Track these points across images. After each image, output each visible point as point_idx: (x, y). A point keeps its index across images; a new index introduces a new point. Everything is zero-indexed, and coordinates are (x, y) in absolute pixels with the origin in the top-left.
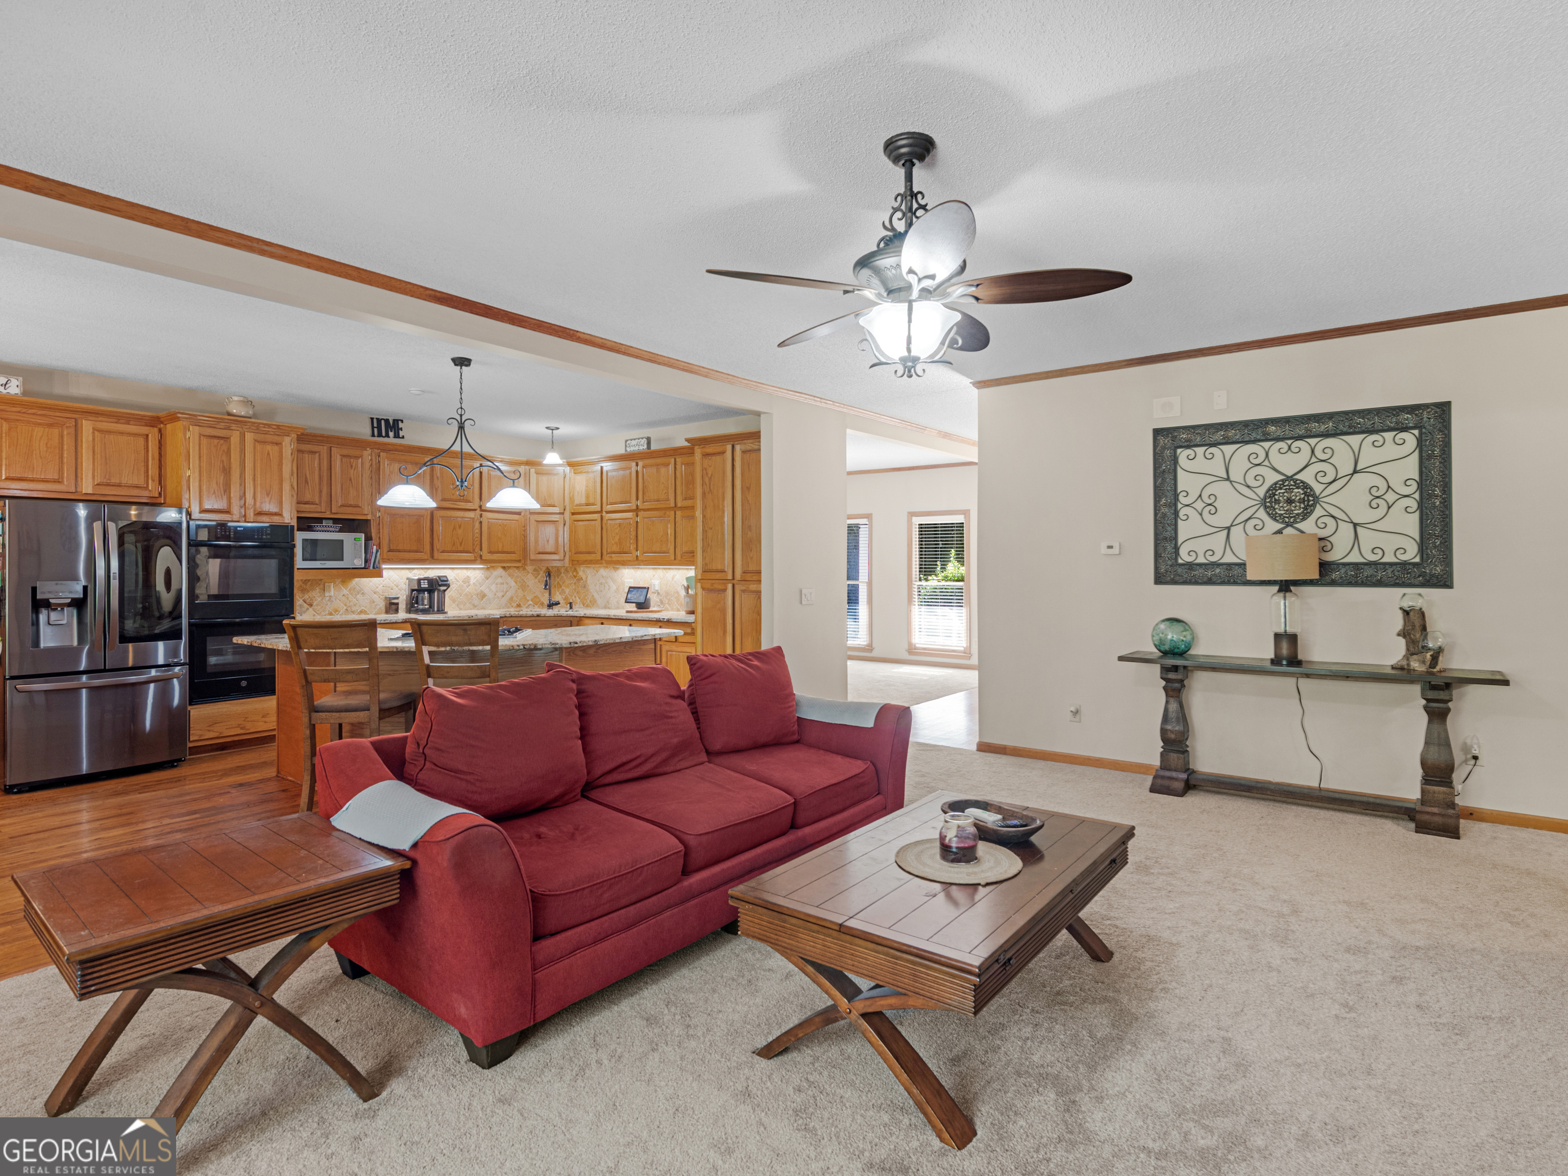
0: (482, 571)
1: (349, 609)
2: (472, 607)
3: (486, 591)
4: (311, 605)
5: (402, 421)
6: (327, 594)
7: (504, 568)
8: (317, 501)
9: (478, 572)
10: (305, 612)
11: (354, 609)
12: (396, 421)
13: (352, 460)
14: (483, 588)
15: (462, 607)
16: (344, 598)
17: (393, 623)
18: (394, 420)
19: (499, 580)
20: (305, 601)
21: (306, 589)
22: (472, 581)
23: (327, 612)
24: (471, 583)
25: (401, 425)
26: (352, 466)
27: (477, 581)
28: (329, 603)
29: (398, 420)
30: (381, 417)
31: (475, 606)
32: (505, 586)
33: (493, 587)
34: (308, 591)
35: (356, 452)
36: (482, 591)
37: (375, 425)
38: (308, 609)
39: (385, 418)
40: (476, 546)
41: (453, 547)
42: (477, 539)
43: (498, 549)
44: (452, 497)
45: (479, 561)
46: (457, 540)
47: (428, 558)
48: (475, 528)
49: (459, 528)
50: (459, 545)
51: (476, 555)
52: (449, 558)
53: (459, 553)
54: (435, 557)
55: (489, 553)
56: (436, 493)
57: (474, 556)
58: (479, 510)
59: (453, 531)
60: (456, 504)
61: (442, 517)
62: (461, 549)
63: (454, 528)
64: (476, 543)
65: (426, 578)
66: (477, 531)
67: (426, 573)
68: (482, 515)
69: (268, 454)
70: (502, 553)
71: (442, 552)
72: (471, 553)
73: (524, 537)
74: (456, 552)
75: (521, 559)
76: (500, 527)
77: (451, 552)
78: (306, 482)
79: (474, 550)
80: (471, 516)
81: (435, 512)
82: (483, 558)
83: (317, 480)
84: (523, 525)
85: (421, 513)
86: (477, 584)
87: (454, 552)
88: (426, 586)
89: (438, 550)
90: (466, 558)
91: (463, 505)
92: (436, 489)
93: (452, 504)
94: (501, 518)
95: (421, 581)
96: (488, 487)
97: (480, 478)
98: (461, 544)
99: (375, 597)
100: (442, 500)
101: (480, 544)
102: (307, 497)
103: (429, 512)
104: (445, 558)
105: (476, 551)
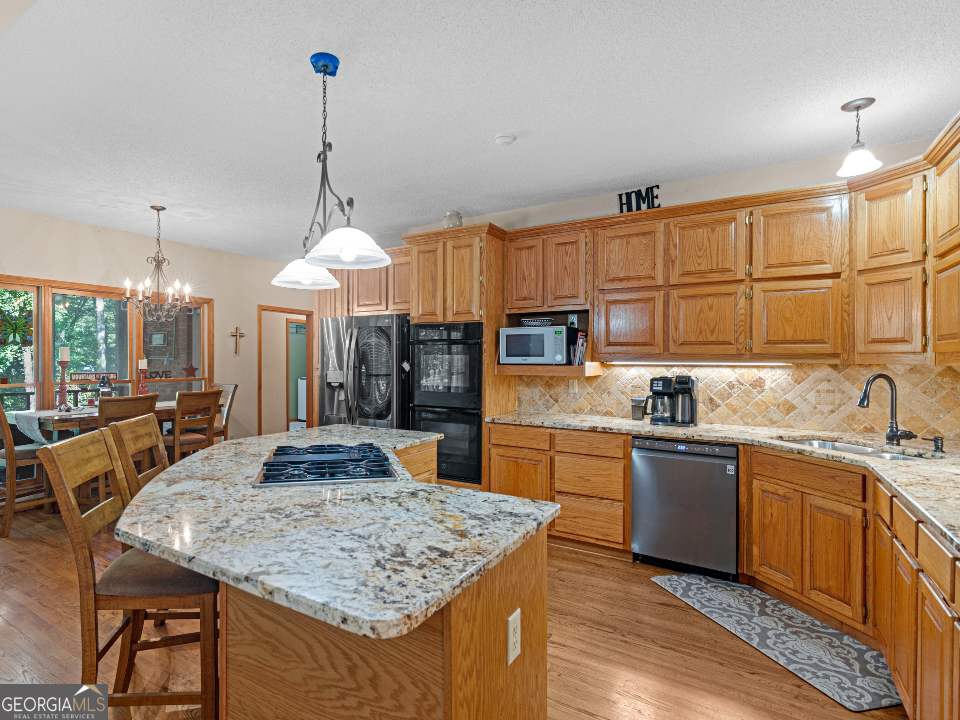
0: (788, 371)
1: (593, 408)
2: (767, 423)
3: (796, 402)
4: (557, 401)
5: (658, 187)
6: (571, 391)
8: (535, 298)
9: (779, 372)
10: (551, 407)
11: (599, 410)
12: (650, 190)
13: (569, 247)
14: (788, 397)
15: (750, 420)
16: (588, 397)
17: (578, 430)
18: (647, 189)
19: (825, 386)
20: (550, 396)
21: (552, 384)
22: (768, 385)
23: (571, 410)
24: (766, 387)
25: (656, 192)
26: (567, 253)
27: (778, 385)
28: (574, 401)
29: (652, 188)
30: (629, 191)
31: (772, 423)
32: (838, 395)
33: (811, 397)
34: (554, 387)
35: (572, 237)
36: (787, 401)
37: (624, 201)
38: (554, 404)
39: (635, 189)
40: (740, 334)
41: (698, 336)
42: (743, 323)
43: (785, 336)
44: (698, 268)
45: (748, 356)
46: (706, 326)
47: (662, 352)
48: (738, 307)
49: (710, 310)
50: (709, 334)
51: (740, 347)
52: (694, 352)
53: (710, 344)
54: (671, 351)
55: (766, 343)
56: (673, 267)
57: (738, 349)
58: (748, 280)
59: (699, 315)
60: (705, 278)
61: (683, 297)
62: (713, 338)
63: (701, 311)
64: (740, 330)
65: (661, 379)
66: (743, 311)
67: (668, 371)
68: (754, 288)
69: (462, 257)
70: (795, 343)
71: (681, 344)
72: (731, 344)
73: (845, 315)
74: (704, 344)
75: (839, 352)
76: (789, 302)
77: (696, 344)
78: (524, 278)
79: (737, 340)
80: (732, 291)
81: (671, 292)
82: (755, 351)
83: (533, 275)
84: (846, 295)
85: (650, 296)
86: (779, 390)
87: (701, 343)
88: (661, 388)
89: (675, 342)
90: (722, 352)
91: (716, 277)
92: (673, 262)
93: (699, 277)
94: (793, 288)
95: (655, 382)
96: (764, 243)
97: (748, 233)
98: (712, 332)
99: (623, 398)
100: (682, 274)
101: (748, 330)
102: (525, 293)
103: (662, 293)
104: (687, 352)
105: (740, 341)
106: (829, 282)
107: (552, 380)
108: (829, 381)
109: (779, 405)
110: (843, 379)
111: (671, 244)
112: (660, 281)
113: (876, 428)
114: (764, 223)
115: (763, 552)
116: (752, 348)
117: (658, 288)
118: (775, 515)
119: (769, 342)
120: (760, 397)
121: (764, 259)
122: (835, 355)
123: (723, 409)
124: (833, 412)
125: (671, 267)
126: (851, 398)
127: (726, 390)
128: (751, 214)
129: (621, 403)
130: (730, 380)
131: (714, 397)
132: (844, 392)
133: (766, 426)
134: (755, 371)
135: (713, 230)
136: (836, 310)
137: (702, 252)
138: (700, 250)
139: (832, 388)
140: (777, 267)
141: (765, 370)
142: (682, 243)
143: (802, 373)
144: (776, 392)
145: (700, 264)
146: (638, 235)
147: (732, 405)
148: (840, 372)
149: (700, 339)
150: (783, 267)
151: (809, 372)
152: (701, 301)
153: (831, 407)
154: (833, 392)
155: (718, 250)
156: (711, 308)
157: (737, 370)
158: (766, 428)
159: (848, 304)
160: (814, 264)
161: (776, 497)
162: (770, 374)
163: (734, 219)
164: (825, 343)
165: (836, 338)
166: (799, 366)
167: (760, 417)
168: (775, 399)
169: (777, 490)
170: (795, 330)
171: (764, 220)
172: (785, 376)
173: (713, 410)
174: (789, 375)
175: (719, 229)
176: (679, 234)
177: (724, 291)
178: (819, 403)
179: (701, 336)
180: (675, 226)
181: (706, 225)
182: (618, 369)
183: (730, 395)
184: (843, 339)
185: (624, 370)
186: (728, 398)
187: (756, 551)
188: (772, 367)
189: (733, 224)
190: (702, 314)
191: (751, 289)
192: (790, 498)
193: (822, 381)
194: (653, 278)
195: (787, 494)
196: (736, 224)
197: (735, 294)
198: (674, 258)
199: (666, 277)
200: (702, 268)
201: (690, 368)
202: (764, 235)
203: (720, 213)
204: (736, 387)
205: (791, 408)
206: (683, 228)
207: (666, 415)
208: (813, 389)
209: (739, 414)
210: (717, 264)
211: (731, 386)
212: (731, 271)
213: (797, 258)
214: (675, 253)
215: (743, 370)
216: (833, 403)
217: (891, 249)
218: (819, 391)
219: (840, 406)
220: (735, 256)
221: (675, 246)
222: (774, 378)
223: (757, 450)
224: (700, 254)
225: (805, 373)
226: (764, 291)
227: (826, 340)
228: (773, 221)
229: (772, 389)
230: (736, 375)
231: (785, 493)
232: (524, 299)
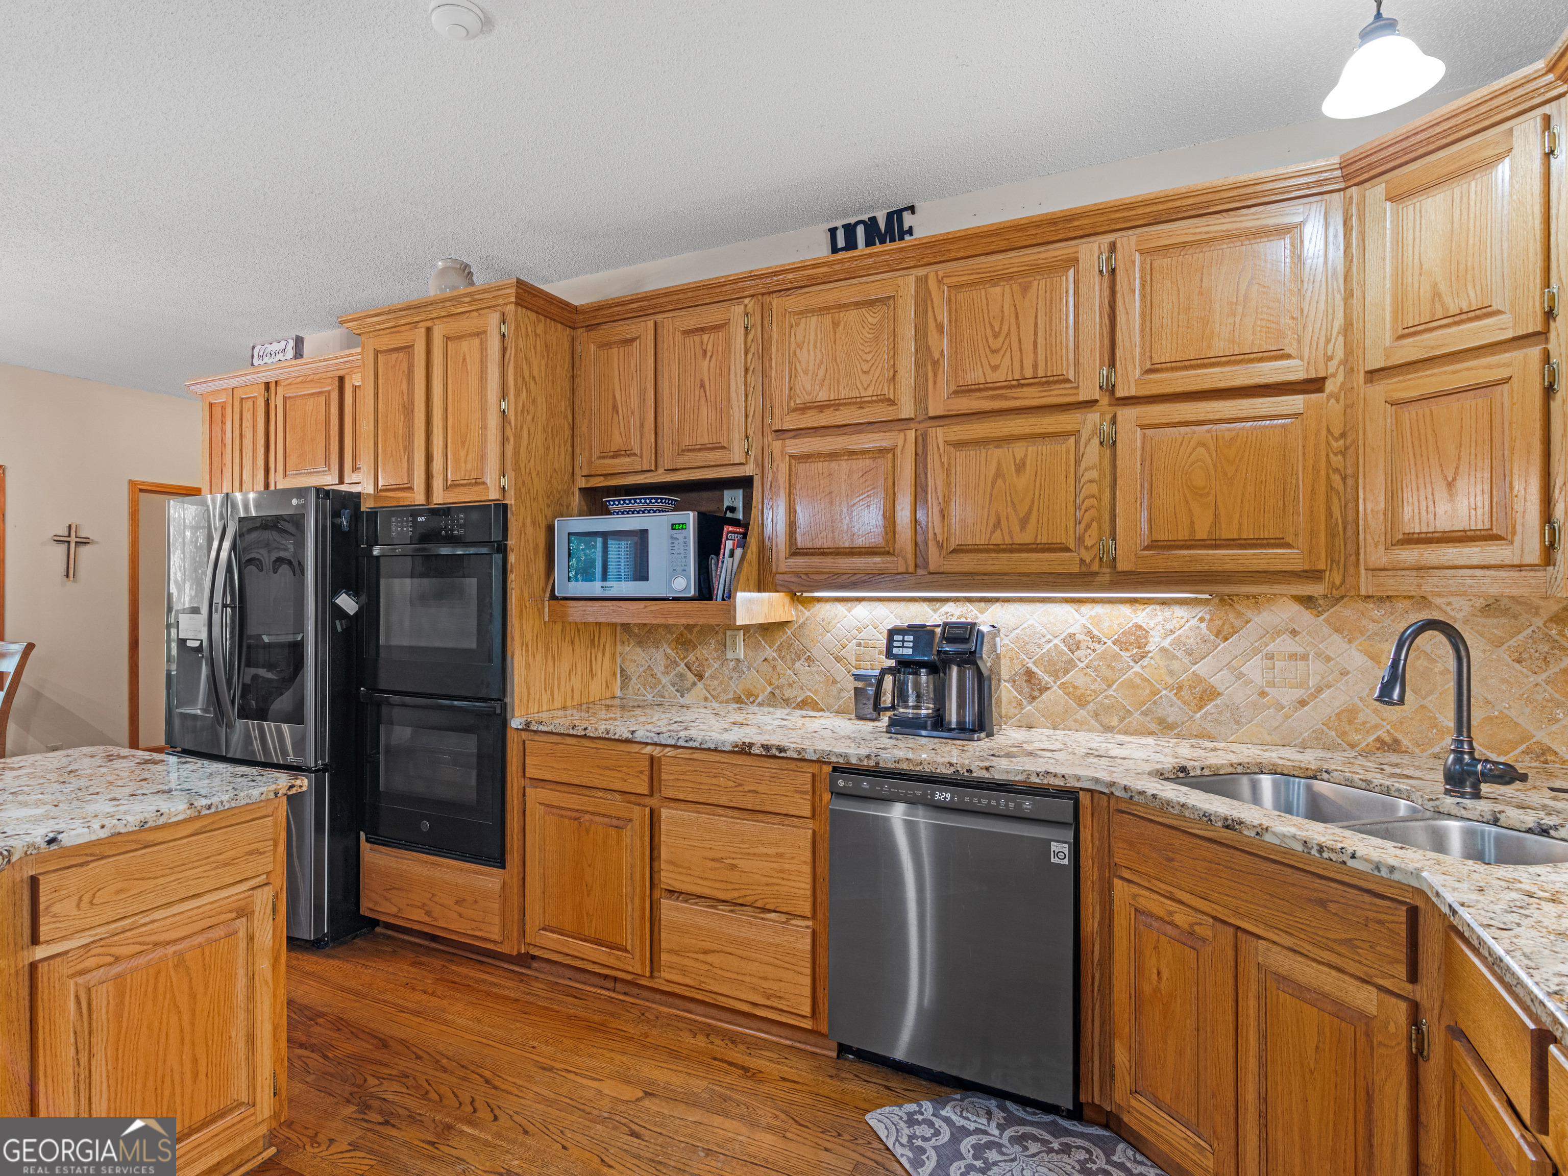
0: (1202, 611)
1: (777, 692)
2: (1153, 727)
3: (1220, 680)
4: (700, 677)
5: (912, 209)
6: (730, 655)
7: (1307, 601)
8: (638, 452)
9: (1180, 612)
10: (689, 690)
11: (788, 693)
12: (895, 216)
13: (705, 337)
14: (1202, 668)
15: (1115, 722)
16: (766, 667)
18: (890, 216)
19: (1285, 644)
20: (688, 666)
21: (690, 641)
22: (1155, 643)
23: (731, 696)
24: (1152, 647)
25: (909, 221)
26: (705, 351)
27: (1178, 642)
28: (735, 675)
29: (899, 213)
30: (852, 220)
32: (1315, 667)
33: (1254, 669)
34: (695, 647)
35: (710, 315)
36: (1198, 679)
38: (694, 684)
39: (865, 217)
40: (1088, 526)
41: (993, 532)
42: (1094, 502)
43: (1193, 530)
44: (992, 377)
45: (1107, 578)
46: (1010, 510)
47: (911, 569)
48: (1083, 465)
49: (1018, 471)
50: (1016, 528)
51: (1087, 556)
52: (981, 569)
53: (1020, 551)
54: (932, 567)
55: (1146, 548)
56: (935, 375)
57: (1082, 561)
58: (1105, 401)
59: (994, 483)
60: (1006, 398)
61: (959, 445)
62: (1026, 537)
63: (999, 474)
64: (1088, 517)
65: (913, 629)
66: (1094, 474)
67: (935, 611)
68: (1119, 419)
69: (464, 360)
70: (1215, 547)
71: (954, 551)
72: (1067, 550)
73: (1336, 478)
74: (1004, 551)
75: (1321, 566)
76: (1201, 450)
77: (988, 551)
78: (615, 408)
79: (1080, 540)
80: (1069, 428)
81: (932, 432)
82: (1121, 566)
83: (635, 402)
84: (1337, 432)
85: (885, 444)
86: (1179, 654)
87: (998, 549)
88: (910, 651)
89: (940, 546)
90: (1045, 569)
91: (1032, 396)
92: (935, 363)
93: (993, 398)
94: (1211, 417)
95: (896, 637)
96: (1143, 314)
97: (1106, 293)
98: (1024, 523)
99: (840, 672)
100: (955, 392)
101: (1107, 517)
102: (617, 441)
103: (911, 435)
104: (966, 569)
105: (1089, 542)
106: (1295, 402)
107: (691, 632)
108: (1294, 633)
109: (1180, 688)
110: (1326, 630)
111: (932, 325)
112: (907, 410)
113: (1405, 742)
114: (1142, 269)
115: (1138, 1062)
116: (1114, 559)
117: (902, 423)
118: (1165, 975)
119: (1153, 545)
120: (1137, 668)
121: (1143, 353)
122: (1314, 575)
123: (1055, 694)
124: (1303, 703)
125: (930, 375)
126: (1344, 673)
127: (1061, 653)
128: (1113, 247)
129: (835, 682)
130: (1072, 630)
131: (1035, 669)
132: (1328, 659)
133: (1151, 733)
134: (1125, 610)
135: (1025, 289)
136: (1315, 469)
137: (1001, 339)
138: (996, 335)
139: (1300, 650)
140: (1172, 369)
141: (1149, 609)
142: (955, 321)
143: (1231, 616)
144: (1175, 657)
145: (995, 368)
146: (857, 305)
147: (1075, 687)
148: (1319, 614)
149: (997, 538)
150: (1186, 368)
151: (1249, 614)
152: (998, 452)
153: (1298, 693)
154: (1305, 657)
155: (1036, 334)
156: (1020, 467)
157: (1086, 609)
158: (1150, 740)
159: (1343, 453)
160: (1261, 360)
161: (1169, 929)
162: (1160, 618)
163: (1073, 261)
164: (1288, 546)
165: (1313, 534)
166: (1225, 601)
167: (1137, 715)
168: (1171, 673)
169: (1171, 913)
170: (1216, 516)
171: (1142, 263)
172: (1194, 622)
173: (1034, 698)
174: (1202, 620)
175: (1039, 285)
176: (950, 301)
177: (1051, 429)
178: (1272, 684)
179: (998, 532)
180: (940, 282)
181: (1009, 277)
182: (828, 606)
183: (1070, 665)
184: (1332, 535)
185: (840, 608)
186: (1067, 672)
187: (1121, 1056)
188: (1164, 603)
189: (1071, 272)
190: (1000, 481)
191: (1114, 421)
192: (1204, 940)
193: (1279, 633)
194: (892, 402)
195: (1196, 928)
196: (1077, 272)
197: (1076, 433)
198: (936, 356)
199: (921, 398)
200: (1000, 376)
201: (982, 604)
202: (1143, 296)
203: (1041, 249)
204: (1083, 646)
205: (1208, 694)
206: (956, 287)
207: (924, 712)
208: (1256, 651)
209: (1091, 706)
210: (1035, 367)
211: (1073, 644)
212: (1068, 381)
213: (1219, 347)
214: (941, 344)
215: (1099, 609)
216: (1302, 685)
217: (1453, 310)
218: (1270, 657)
219: (1319, 690)
220: (1077, 347)
221: (940, 328)
222: (1169, 626)
223: (1123, 806)
224: (996, 344)
225: (1240, 614)
226: (1142, 427)
227: (1289, 539)
228: (1162, 262)
229: (1163, 650)
230: (1084, 621)
231: (1191, 925)
232: (616, 455)
